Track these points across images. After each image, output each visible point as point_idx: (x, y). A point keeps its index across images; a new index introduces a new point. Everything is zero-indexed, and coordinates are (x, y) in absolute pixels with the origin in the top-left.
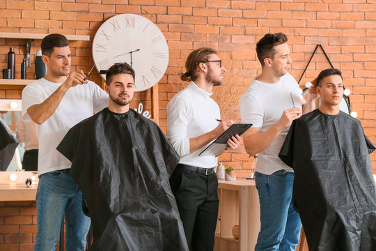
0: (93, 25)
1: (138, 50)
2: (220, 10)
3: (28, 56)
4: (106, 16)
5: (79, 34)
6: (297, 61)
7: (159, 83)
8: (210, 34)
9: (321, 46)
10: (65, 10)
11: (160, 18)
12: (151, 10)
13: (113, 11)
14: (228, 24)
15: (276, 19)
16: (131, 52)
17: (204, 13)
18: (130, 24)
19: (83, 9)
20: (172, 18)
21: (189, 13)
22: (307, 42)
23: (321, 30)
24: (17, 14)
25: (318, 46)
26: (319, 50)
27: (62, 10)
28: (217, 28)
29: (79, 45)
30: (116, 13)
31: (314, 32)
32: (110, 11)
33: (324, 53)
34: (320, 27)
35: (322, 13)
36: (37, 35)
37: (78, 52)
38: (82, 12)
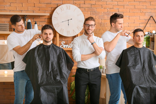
0: (53, 9)
1: (71, 19)
2: (107, 2)
3: (25, 22)
4: (58, 5)
5: (47, 13)
6: (142, 23)
7: (80, 33)
8: (103, 12)
9: (152, 17)
10: (41, 3)
11: (81, 6)
12: (77, 2)
13: (61, 3)
14: (111, 8)
15: (133, 5)
16: (68, 20)
17: (100, 3)
18: (68, 8)
19: (48, 2)
20: (86, 5)
21: (94, 3)
22: (146, 15)
23: (152, 10)
24: (21, 5)
25: (151, 16)
26: (151, 18)
27: (40, 3)
28: (106, 10)
29: (47, 17)
30: (62, 4)
31: (150, 11)
32: (60, 3)
33: (154, 20)
34: (152, 8)
35: (153, 2)
36: (29, 13)
37: (46, 20)
38: (48, 3)
